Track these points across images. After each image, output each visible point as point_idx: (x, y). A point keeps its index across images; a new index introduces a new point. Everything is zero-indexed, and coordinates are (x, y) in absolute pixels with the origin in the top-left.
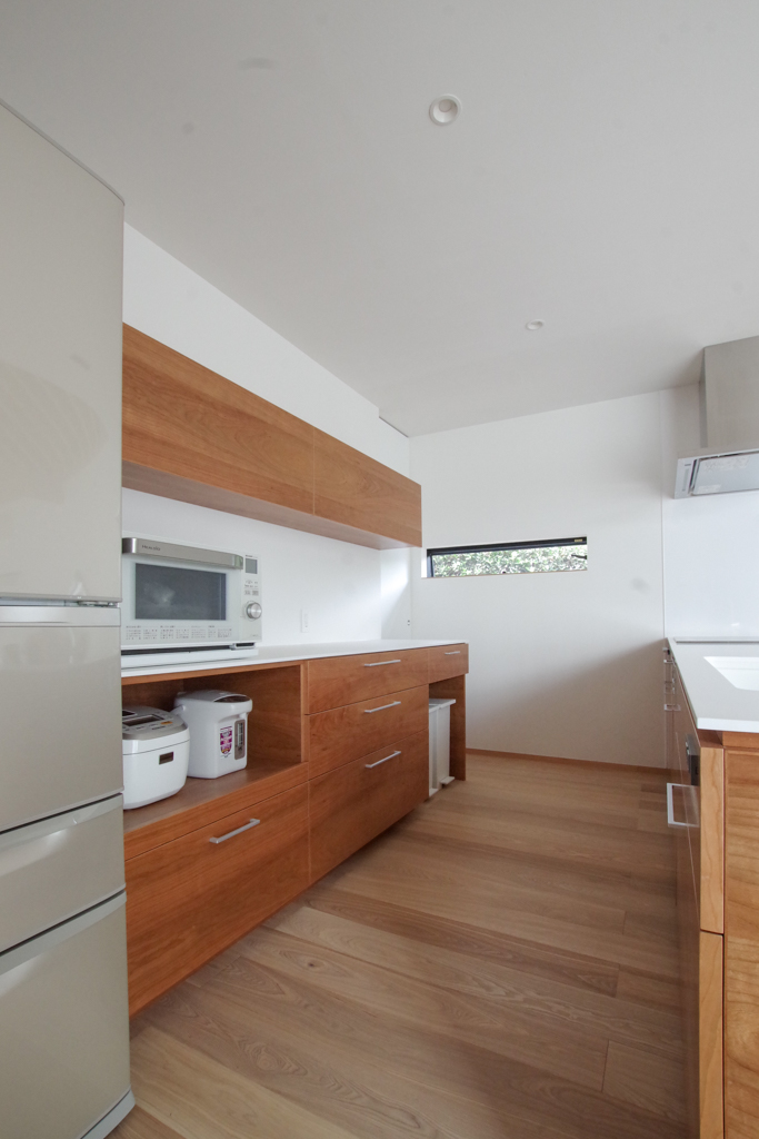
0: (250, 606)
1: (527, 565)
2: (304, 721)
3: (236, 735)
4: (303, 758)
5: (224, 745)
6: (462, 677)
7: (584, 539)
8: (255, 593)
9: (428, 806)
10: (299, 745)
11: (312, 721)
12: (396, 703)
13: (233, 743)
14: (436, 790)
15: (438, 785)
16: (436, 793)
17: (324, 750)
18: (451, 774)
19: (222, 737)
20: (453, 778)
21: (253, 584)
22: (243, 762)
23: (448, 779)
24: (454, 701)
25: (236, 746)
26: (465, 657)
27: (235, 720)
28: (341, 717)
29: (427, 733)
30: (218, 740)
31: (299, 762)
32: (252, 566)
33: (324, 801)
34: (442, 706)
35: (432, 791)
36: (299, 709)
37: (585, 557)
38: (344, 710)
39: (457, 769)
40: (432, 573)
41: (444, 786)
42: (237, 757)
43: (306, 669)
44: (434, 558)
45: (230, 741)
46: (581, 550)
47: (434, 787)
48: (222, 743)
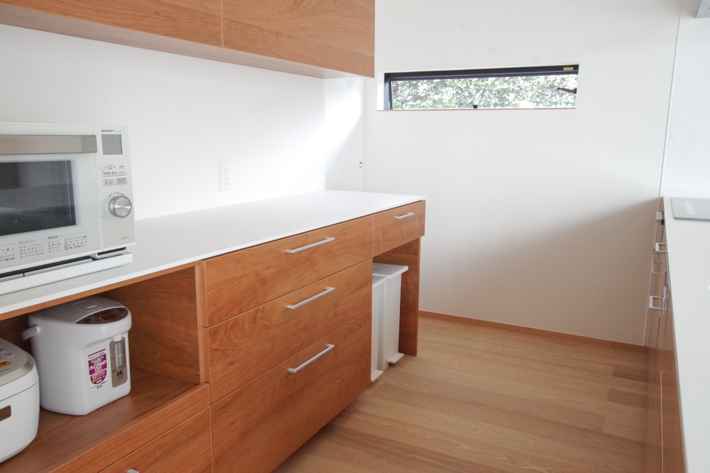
0: (114, 200)
1: (505, 91)
2: (201, 334)
3: (113, 358)
4: (202, 379)
5: (94, 375)
6: (417, 241)
7: (576, 68)
8: (122, 181)
9: (370, 392)
10: (197, 363)
11: (213, 334)
12: (330, 289)
13: (109, 369)
14: (381, 372)
15: (385, 366)
16: (382, 376)
17: (231, 364)
18: (401, 349)
19: (91, 364)
20: (402, 355)
21: (117, 170)
22: (125, 388)
23: (396, 357)
24: (406, 268)
25: (113, 371)
26: (421, 217)
27: (109, 342)
28: (254, 320)
29: (370, 314)
30: (86, 369)
31: (197, 384)
32: (114, 144)
33: (233, 423)
34: (390, 277)
35: (375, 374)
36: (195, 321)
37: (575, 91)
38: (257, 311)
39: (407, 344)
40: (390, 105)
41: (391, 365)
42: (115, 384)
43: (202, 271)
44: (393, 84)
45: (105, 366)
46: (570, 81)
47: (379, 368)
48: (92, 372)
